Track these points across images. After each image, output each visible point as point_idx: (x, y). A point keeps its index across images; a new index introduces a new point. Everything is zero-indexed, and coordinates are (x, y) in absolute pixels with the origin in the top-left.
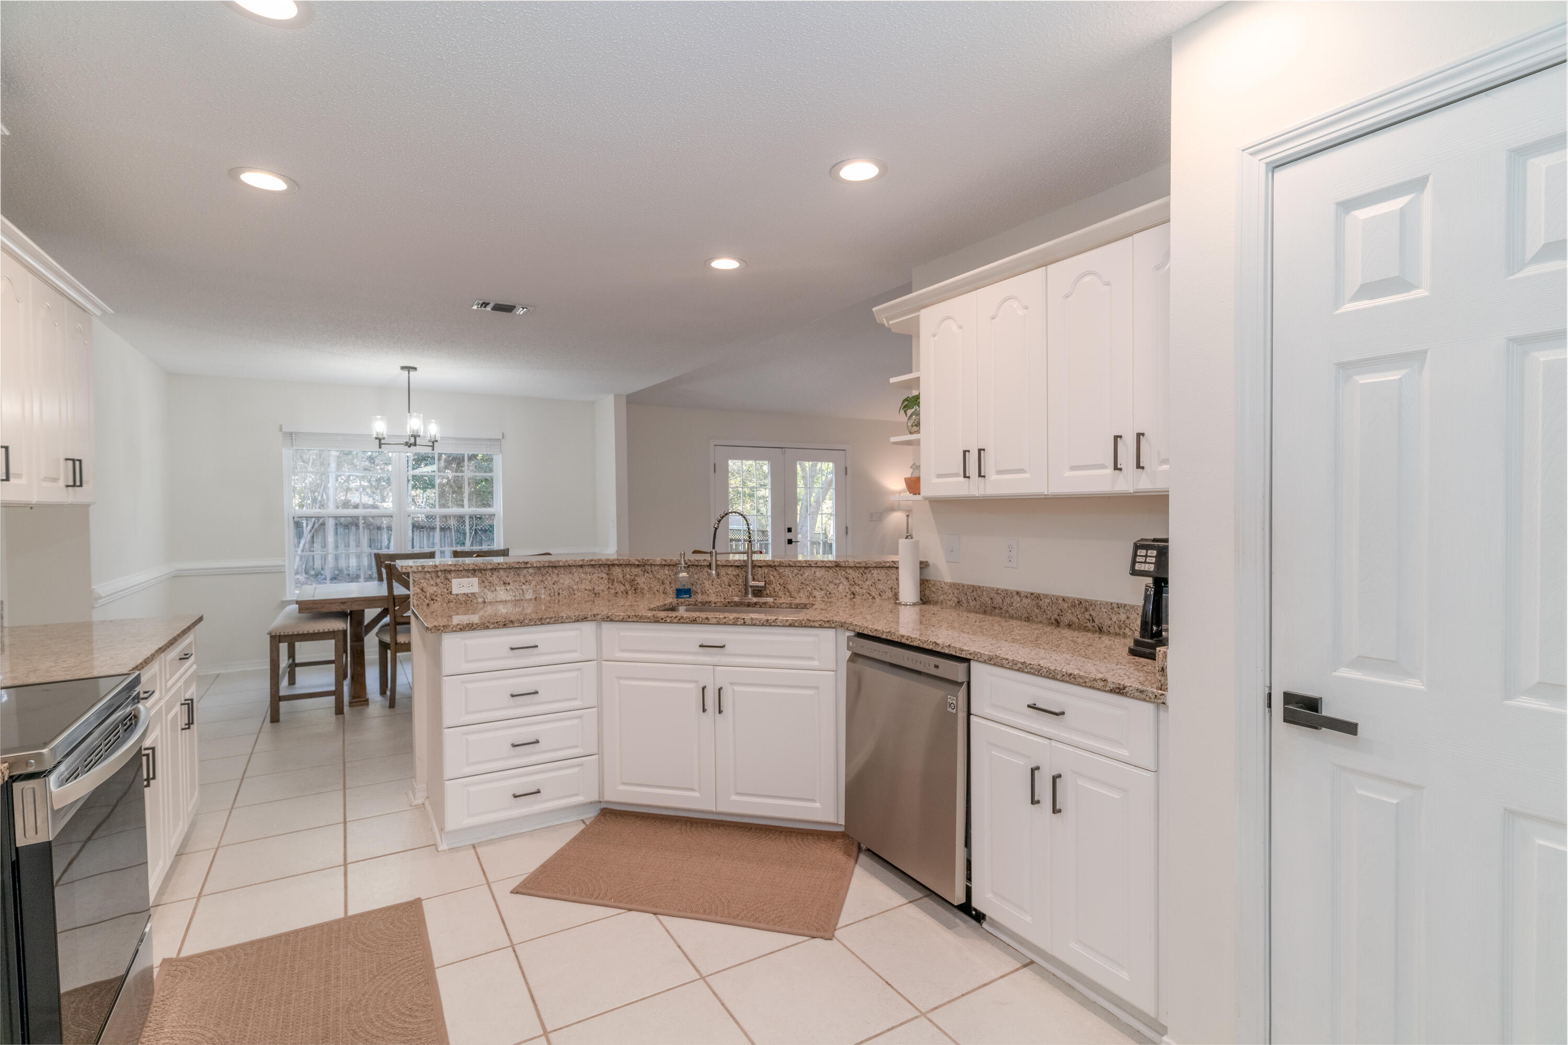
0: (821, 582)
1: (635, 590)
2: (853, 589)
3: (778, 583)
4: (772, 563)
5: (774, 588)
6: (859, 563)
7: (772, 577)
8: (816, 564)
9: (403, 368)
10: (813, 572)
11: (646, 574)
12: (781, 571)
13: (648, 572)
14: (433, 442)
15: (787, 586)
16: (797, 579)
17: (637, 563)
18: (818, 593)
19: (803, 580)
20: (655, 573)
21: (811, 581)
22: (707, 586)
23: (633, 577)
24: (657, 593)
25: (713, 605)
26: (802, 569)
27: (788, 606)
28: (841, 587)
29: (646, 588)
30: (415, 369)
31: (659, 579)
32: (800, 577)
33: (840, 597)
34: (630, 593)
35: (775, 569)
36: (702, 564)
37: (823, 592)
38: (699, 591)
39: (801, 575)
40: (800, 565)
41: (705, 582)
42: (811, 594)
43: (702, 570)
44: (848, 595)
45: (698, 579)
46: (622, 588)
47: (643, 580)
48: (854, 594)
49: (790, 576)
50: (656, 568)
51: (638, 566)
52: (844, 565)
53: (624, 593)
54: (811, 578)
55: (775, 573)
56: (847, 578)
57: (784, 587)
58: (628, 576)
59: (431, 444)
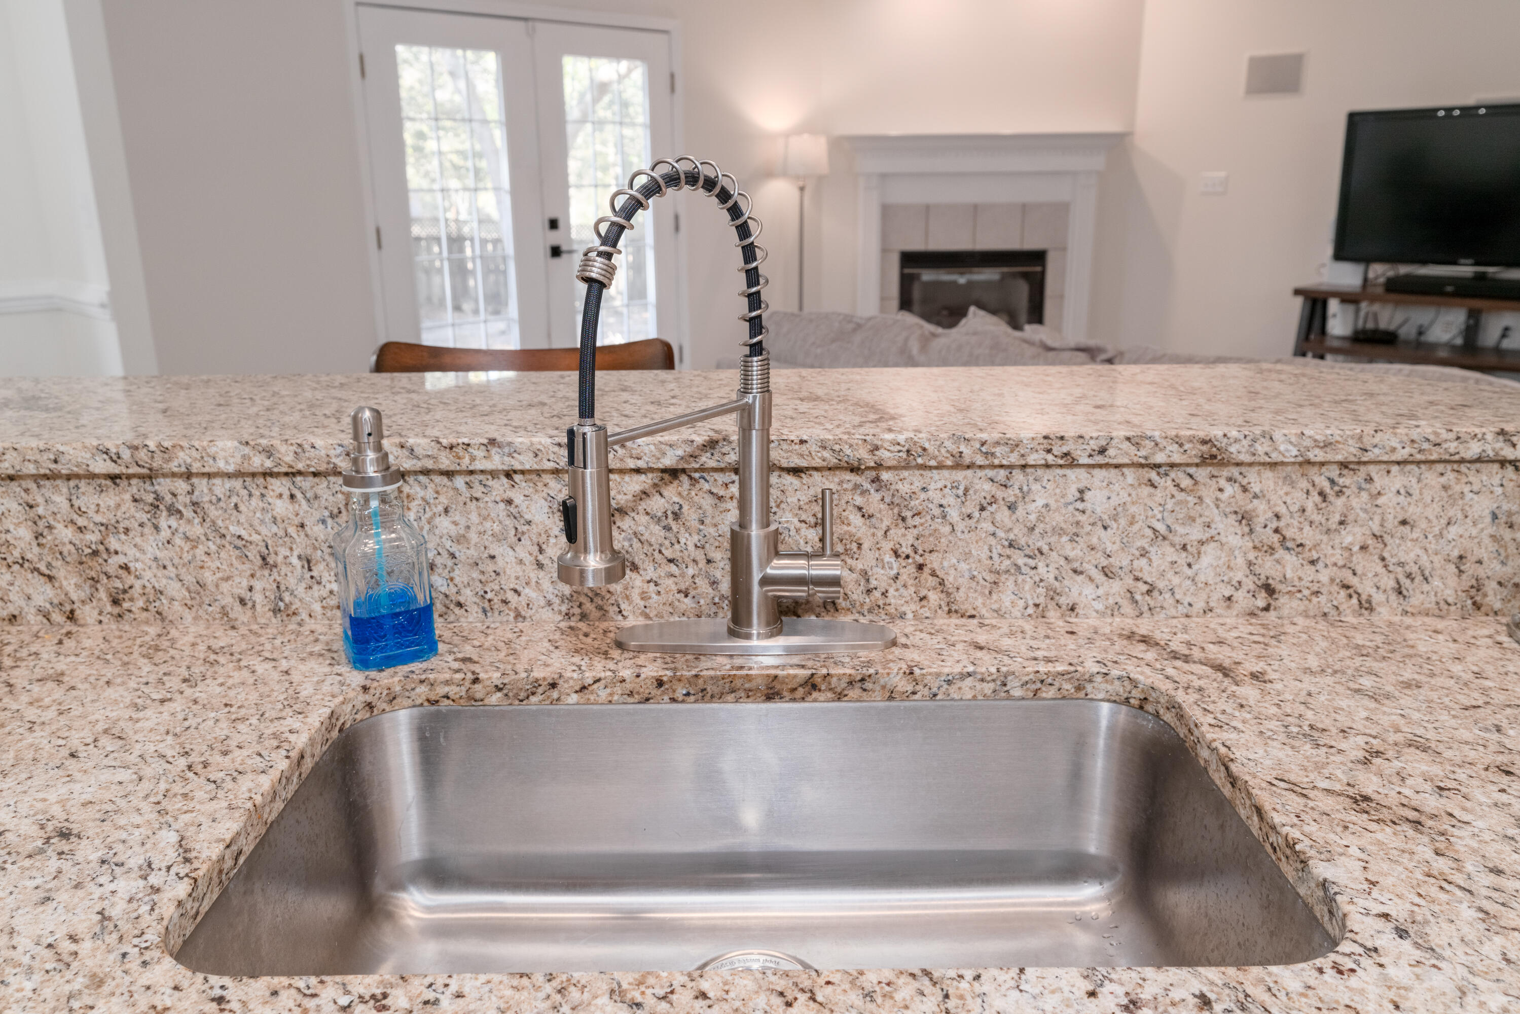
0: (1108, 540)
1: (116, 602)
2: (1268, 568)
3: (887, 546)
4: (863, 453)
5: (865, 574)
6: (1327, 445)
7: (856, 519)
8: (1102, 451)
10: (1072, 493)
11: (164, 521)
12: (904, 488)
13: (173, 511)
15: (933, 561)
16: (987, 526)
17: (102, 466)
18: (1089, 591)
19: (1018, 533)
20: (213, 512)
21: (1060, 532)
22: (512, 570)
23: (92, 537)
24: (237, 612)
25: (574, 698)
26: (1018, 475)
27: (988, 688)
28: (1210, 557)
29: (174, 589)
31: (241, 544)
32: (1003, 515)
33: (1200, 605)
34: (87, 614)
35: (876, 480)
36: (478, 465)
37: (1116, 587)
38: (468, 596)
39: (1012, 507)
40: (1014, 459)
41: (495, 549)
42: (1053, 594)
43: (478, 491)
44: (1240, 595)
45: (460, 539)
46: (43, 594)
47: (151, 545)
48: (1270, 590)
49: (954, 515)
50: (220, 487)
51: (114, 478)
52: (1245, 458)
53: (57, 617)
54: (1057, 519)
55: (874, 501)
56: (1245, 518)
57: (920, 567)
58: (65, 534)
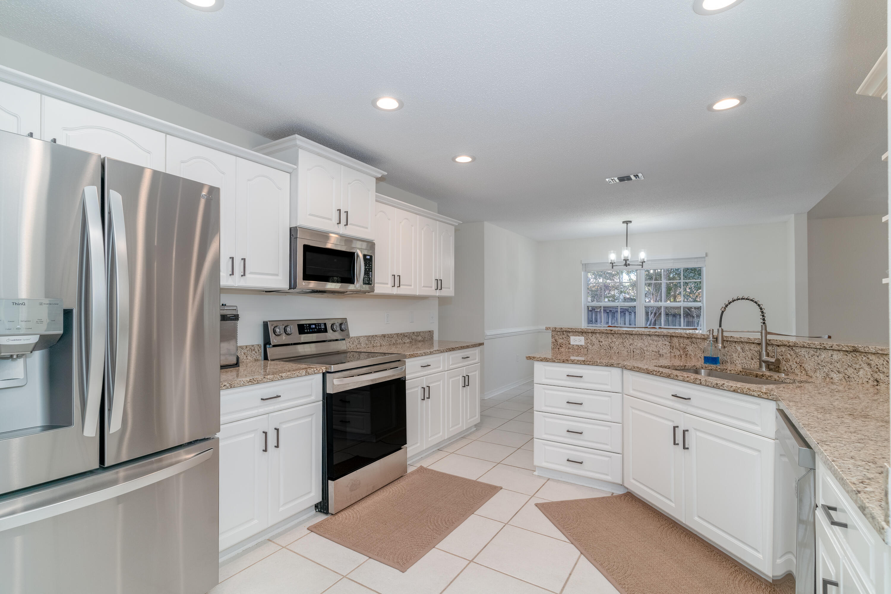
0: (838, 365)
1: (686, 355)
2: (876, 376)
3: (794, 361)
4: (787, 343)
5: (790, 365)
6: (882, 350)
7: (789, 356)
8: (832, 347)
9: (624, 222)
10: (830, 355)
11: (693, 345)
12: (797, 351)
13: (694, 343)
14: (642, 263)
15: (803, 365)
16: (813, 359)
17: (686, 336)
18: (835, 375)
19: (819, 361)
20: (698, 344)
21: (828, 363)
22: (735, 358)
23: (685, 346)
24: (699, 359)
25: (729, 372)
26: (819, 351)
27: (792, 381)
28: (861, 372)
29: (693, 354)
30: (630, 222)
31: (701, 349)
32: (816, 358)
33: (860, 382)
34: (683, 356)
35: (792, 349)
36: (729, 340)
37: (841, 375)
38: (729, 361)
39: (818, 356)
40: (814, 346)
41: (733, 354)
42: (827, 375)
43: (731, 344)
44: (870, 381)
45: (728, 352)
46: (679, 353)
47: (691, 348)
48: (878, 382)
49: (807, 357)
50: (699, 340)
51: (688, 338)
52: (862, 351)
53: (680, 357)
54: (827, 360)
55: (792, 353)
56: (869, 364)
57: (801, 366)
58: (682, 345)
59: (641, 264)
